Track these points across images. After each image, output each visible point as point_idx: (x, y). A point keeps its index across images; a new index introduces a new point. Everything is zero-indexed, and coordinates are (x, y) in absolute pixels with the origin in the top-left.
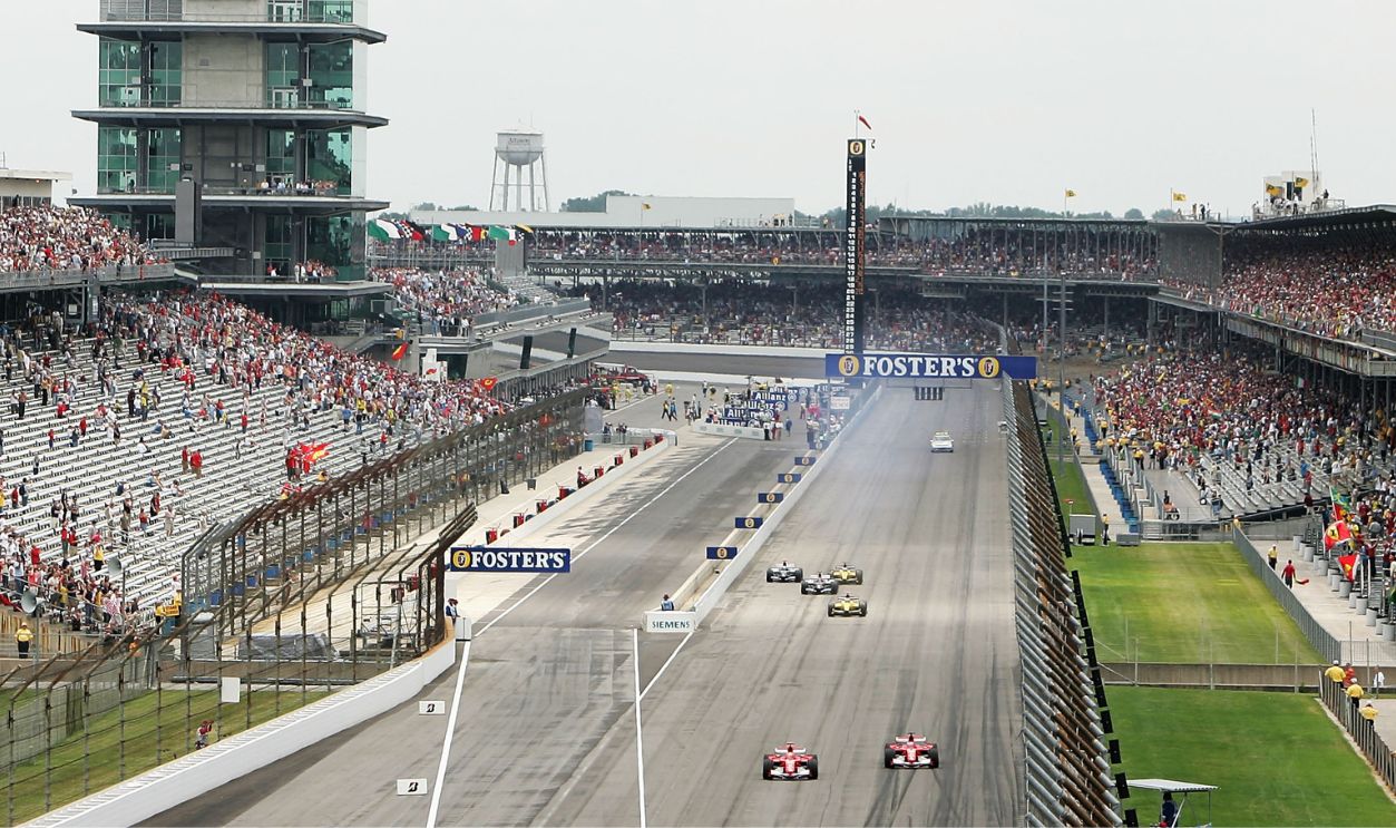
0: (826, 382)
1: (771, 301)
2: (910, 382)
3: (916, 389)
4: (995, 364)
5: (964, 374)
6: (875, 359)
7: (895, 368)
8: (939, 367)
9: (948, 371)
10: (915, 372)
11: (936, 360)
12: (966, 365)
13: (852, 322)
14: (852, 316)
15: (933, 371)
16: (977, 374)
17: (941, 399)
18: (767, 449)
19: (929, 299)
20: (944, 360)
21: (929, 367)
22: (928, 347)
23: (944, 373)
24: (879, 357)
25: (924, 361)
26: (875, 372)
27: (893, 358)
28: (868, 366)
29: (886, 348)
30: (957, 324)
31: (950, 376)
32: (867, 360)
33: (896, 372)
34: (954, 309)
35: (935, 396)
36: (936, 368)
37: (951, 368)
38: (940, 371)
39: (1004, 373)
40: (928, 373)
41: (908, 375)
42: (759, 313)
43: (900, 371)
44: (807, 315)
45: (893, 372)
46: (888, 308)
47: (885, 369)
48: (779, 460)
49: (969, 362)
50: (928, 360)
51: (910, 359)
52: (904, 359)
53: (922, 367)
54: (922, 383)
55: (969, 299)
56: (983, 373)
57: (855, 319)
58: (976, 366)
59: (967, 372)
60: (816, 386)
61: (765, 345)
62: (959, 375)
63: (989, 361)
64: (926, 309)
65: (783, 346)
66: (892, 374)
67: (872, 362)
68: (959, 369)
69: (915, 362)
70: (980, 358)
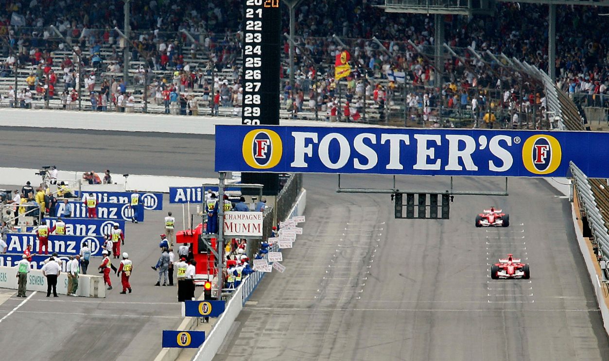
0: (215, 181)
1: (78, 19)
2: (385, 183)
3: (398, 196)
4: (554, 147)
5: (492, 167)
6: (314, 136)
7: (354, 154)
8: (442, 152)
9: (460, 161)
10: (395, 163)
11: (437, 139)
12: (496, 150)
13: (258, 62)
14: (258, 50)
15: (429, 161)
16: (519, 169)
17: (446, 215)
18: (98, 314)
19: (394, 17)
20: (453, 140)
21: (423, 153)
22: (395, 115)
23: (453, 165)
24: (322, 132)
25: (414, 142)
26: (314, 163)
27: (350, 134)
28: (301, 150)
29: (312, 115)
30: (453, 71)
31: (464, 172)
32: (299, 138)
33: (357, 164)
34: (447, 37)
35: (434, 211)
36: (437, 156)
37: (467, 155)
38: (445, 162)
39: (573, 166)
40: (421, 164)
41: (381, 167)
42: (52, 45)
43: (364, 160)
44: (150, 47)
45: (350, 162)
46: (314, 33)
47: (334, 154)
48: (126, 337)
49: (502, 143)
50: (422, 140)
51: (385, 137)
52: (373, 138)
53: (408, 154)
54: (409, 185)
55: (475, 17)
56: (529, 164)
57: (263, 56)
58: (516, 151)
59: (499, 163)
60: (173, 191)
61: (64, 107)
62: (483, 170)
63: (544, 142)
64: (391, 38)
65: (100, 109)
66: (349, 167)
67: (308, 141)
68: (482, 157)
69: (395, 141)
70: (525, 136)
